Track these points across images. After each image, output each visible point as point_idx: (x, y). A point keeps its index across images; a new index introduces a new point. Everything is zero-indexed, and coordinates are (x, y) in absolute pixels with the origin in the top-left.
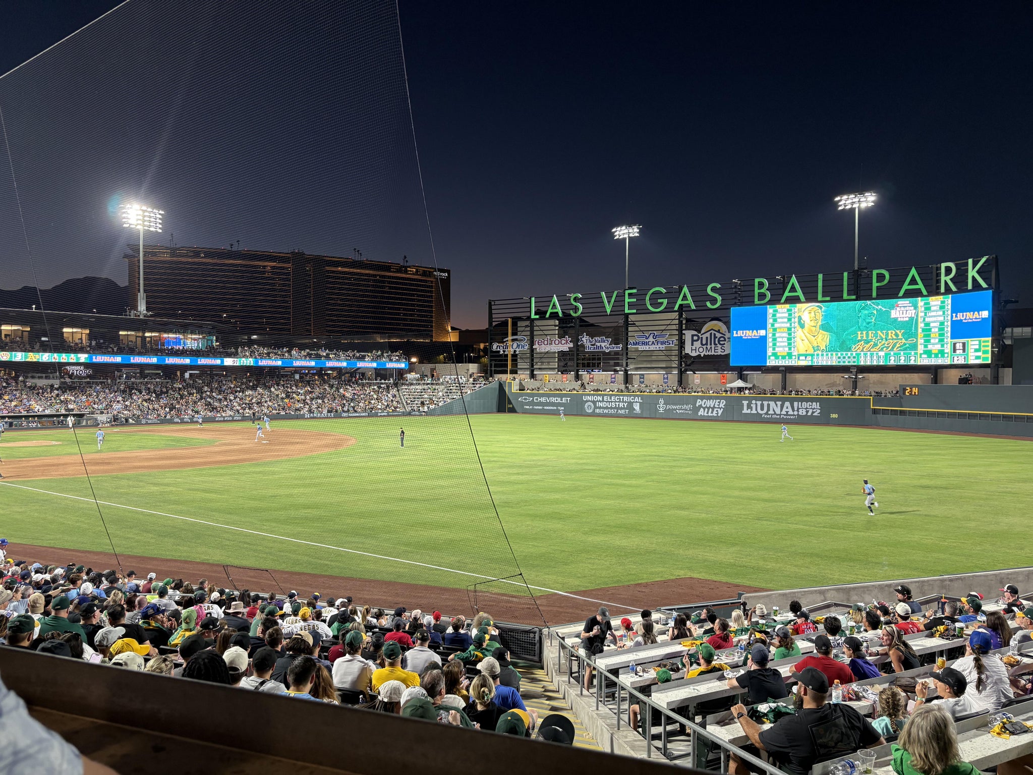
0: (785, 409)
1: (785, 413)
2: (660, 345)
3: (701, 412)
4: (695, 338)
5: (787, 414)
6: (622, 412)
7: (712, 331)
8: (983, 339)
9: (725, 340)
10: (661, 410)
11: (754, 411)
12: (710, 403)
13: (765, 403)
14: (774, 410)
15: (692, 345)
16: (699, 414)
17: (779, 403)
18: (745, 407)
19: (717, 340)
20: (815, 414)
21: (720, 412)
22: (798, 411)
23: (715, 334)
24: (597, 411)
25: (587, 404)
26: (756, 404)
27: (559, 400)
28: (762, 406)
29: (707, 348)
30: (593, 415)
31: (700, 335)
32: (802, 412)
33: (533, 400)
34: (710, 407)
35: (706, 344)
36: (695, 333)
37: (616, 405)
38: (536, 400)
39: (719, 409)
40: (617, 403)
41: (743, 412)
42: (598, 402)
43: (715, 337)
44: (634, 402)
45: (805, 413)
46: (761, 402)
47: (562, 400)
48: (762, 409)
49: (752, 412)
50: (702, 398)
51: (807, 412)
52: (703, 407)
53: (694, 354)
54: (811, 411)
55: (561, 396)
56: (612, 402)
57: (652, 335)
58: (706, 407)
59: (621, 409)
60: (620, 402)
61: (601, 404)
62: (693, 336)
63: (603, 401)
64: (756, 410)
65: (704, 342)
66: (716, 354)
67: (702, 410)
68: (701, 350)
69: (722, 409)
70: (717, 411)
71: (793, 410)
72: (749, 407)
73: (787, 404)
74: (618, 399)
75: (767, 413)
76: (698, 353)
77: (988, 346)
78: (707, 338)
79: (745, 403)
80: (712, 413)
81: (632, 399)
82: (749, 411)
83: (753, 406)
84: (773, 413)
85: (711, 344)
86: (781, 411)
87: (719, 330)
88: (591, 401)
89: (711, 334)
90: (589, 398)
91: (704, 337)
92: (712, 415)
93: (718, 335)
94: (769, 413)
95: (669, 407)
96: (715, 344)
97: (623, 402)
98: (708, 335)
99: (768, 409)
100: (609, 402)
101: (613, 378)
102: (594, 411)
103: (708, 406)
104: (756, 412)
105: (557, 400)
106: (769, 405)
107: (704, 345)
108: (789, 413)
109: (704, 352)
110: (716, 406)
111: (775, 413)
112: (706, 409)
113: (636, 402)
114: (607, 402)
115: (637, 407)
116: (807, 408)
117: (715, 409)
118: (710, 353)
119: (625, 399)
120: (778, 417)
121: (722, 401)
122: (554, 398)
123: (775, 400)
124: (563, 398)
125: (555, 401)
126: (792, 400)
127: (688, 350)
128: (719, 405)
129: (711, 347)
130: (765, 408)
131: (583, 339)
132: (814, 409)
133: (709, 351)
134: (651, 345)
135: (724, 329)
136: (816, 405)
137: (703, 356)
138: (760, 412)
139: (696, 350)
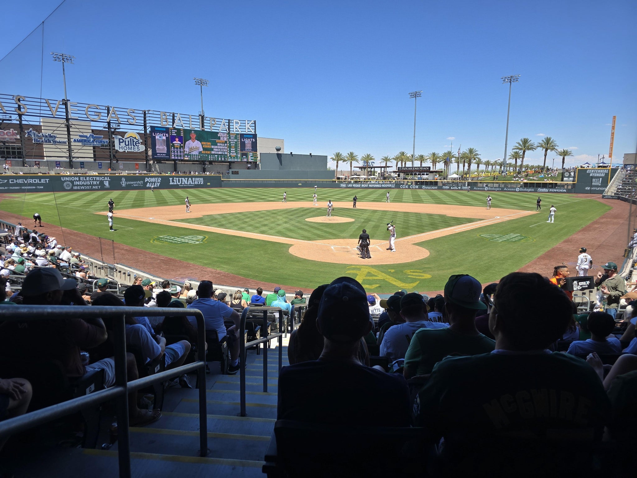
0: (189, 182)
1: (189, 184)
2: (98, 143)
3: (148, 185)
4: (121, 141)
5: (190, 184)
6: (96, 187)
7: (131, 137)
9: (139, 144)
10: (124, 185)
11: (175, 183)
12: (153, 180)
13: (180, 179)
15: (120, 145)
16: (147, 186)
17: (186, 179)
18: (171, 181)
19: (134, 143)
20: (201, 183)
21: (158, 184)
22: (195, 182)
23: (133, 140)
24: (75, 188)
25: (65, 183)
26: (176, 179)
27: (37, 181)
28: (179, 180)
29: (129, 147)
30: (72, 190)
31: (124, 139)
32: (196, 183)
33: (8, 181)
35: (128, 145)
37: (90, 183)
38: (12, 181)
39: (158, 183)
40: (91, 182)
41: (170, 184)
42: (76, 181)
43: (133, 141)
44: (104, 180)
45: (197, 183)
46: (178, 178)
47: (40, 181)
48: (179, 182)
49: (174, 184)
50: (148, 177)
51: (198, 182)
54: (200, 182)
55: (40, 178)
56: (87, 181)
57: (91, 137)
58: (151, 182)
59: (95, 185)
60: (93, 181)
61: (78, 183)
63: (80, 180)
64: (176, 183)
65: (127, 144)
66: (134, 151)
67: (148, 184)
68: (125, 148)
69: (159, 183)
70: (157, 184)
71: (193, 182)
72: (173, 181)
73: (190, 179)
74: (91, 179)
75: (181, 184)
76: (123, 150)
78: (128, 141)
79: (171, 179)
80: (154, 185)
81: (103, 179)
82: (173, 183)
83: (175, 180)
84: (184, 184)
85: (131, 145)
86: (188, 183)
88: (69, 181)
89: (131, 139)
90: (67, 179)
93: (135, 140)
95: (128, 183)
96: (133, 145)
97: (96, 180)
98: (129, 139)
99: (182, 182)
100: (85, 181)
101: (58, 164)
102: (72, 188)
103: (152, 182)
104: (176, 184)
105: (35, 181)
106: (182, 180)
109: (127, 150)
110: (156, 181)
111: (185, 184)
113: (106, 180)
114: (83, 181)
115: (107, 184)
116: (198, 181)
117: (156, 183)
118: (131, 151)
119: (98, 178)
120: (186, 186)
121: (159, 178)
122: (32, 180)
123: (184, 177)
124: (42, 180)
125: (33, 182)
126: (192, 177)
127: (117, 148)
128: (158, 181)
129: (131, 147)
130: (180, 181)
131: (30, 133)
132: (201, 181)
133: (130, 149)
134: (92, 142)
135: (138, 137)
136: (202, 179)
137: (126, 152)
138: (178, 183)
139: (122, 148)
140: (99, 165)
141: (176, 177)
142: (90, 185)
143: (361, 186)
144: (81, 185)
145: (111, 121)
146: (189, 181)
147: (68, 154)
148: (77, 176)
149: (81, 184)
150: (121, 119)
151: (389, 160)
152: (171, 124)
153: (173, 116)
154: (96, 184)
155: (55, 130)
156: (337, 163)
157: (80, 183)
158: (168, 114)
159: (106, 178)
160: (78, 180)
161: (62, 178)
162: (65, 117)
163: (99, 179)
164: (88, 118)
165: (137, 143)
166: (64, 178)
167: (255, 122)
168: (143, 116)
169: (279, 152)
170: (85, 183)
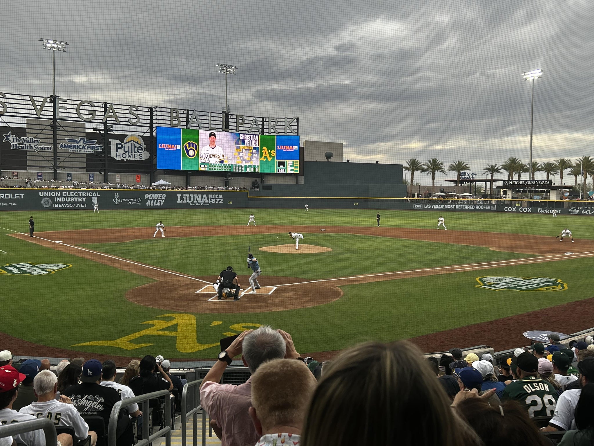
0: (203, 199)
2: (89, 150)
3: (148, 203)
4: (120, 146)
5: (205, 203)
6: (82, 205)
7: (132, 142)
8: (295, 161)
9: (142, 150)
10: (117, 203)
12: (155, 196)
13: (192, 196)
14: (197, 200)
15: (117, 151)
16: (147, 205)
17: (200, 195)
18: (179, 199)
19: (136, 149)
20: (220, 202)
21: (162, 203)
22: (211, 201)
23: (134, 144)
24: (55, 205)
25: (43, 200)
26: (186, 196)
27: (10, 196)
28: (190, 197)
29: (128, 154)
30: (51, 208)
31: (123, 144)
32: (213, 201)
34: (155, 199)
35: (128, 151)
36: (119, 142)
37: (75, 199)
40: (76, 198)
41: (178, 202)
42: (56, 197)
43: (135, 147)
44: (92, 197)
45: (214, 202)
46: (189, 195)
47: (14, 196)
48: (190, 200)
49: (183, 202)
50: (149, 193)
51: (216, 201)
52: (150, 200)
53: (118, 158)
54: (218, 200)
55: (13, 193)
56: (70, 197)
57: (82, 141)
58: (152, 199)
59: (80, 203)
60: (79, 197)
61: (59, 200)
62: (117, 144)
63: (61, 196)
64: (186, 200)
65: (127, 150)
66: (136, 159)
67: (149, 201)
68: (124, 156)
69: (164, 201)
70: (160, 202)
71: (208, 200)
72: (182, 198)
73: (205, 196)
74: (76, 194)
75: (193, 203)
76: (122, 158)
77: (298, 164)
78: (129, 147)
80: (156, 203)
81: (91, 194)
82: (181, 202)
83: (184, 198)
85: (132, 152)
86: (201, 201)
87: (138, 142)
88: (48, 197)
89: (132, 144)
90: (46, 194)
91: (126, 145)
92: (156, 205)
93: (137, 145)
94: (194, 202)
95: (123, 200)
96: (135, 152)
97: (82, 197)
98: (129, 144)
99: (194, 200)
100: (68, 197)
101: (40, 176)
102: (52, 205)
103: (154, 199)
104: (186, 202)
105: (7, 197)
107: (126, 152)
108: (206, 202)
109: (127, 158)
110: (159, 198)
111: (198, 202)
112: (152, 201)
113: (95, 196)
114: (65, 197)
115: (95, 201)
116: (216, 198)
117: (159, 201)
118: (131, 159)
119: (84, 194)
120: (200, 204)
121: (163, 194)
122: (3, 195)
123: (197, 193)
124: (16, 195)
125: (4, 197)
126: (207, 193)
127: (113, 155)
128: (161, 198)
129: (132, 154)
130: (192, 199)
131: (8, 137)
132: (220, 199)
133: (130, 157)
134: (82, 149)
135: (141, 141)
136: (221, 196)
137: (125, 160)
138: (188, 201)
139: (120, 155)
140: (90, 177)
141: (187, 193)
142: (74, 202)
143: (444, 207)
144: (63, 203)
145: (108, 122)
146: (204, 197)
147: (53, 163)
148: (58, 191)
149: (62, 201)
150: (120, 119)
151: (497, 170)
152: (185, 123)
153: (188, 114)
154: (81, 201)
155: (38, 134)
156: (413, 174)
157: (62, 199)
158: (182, 111)
159: (94, 193)
160: (59, 195)
161: (40, 193)
162: (52, 117)
163: (86, 195)
164: (79, 118)
165: (139, 149)
166: (43, 193)
167: (298, 119)
168: (149, 114)
169: (330, 160)
170: (68, 200)
